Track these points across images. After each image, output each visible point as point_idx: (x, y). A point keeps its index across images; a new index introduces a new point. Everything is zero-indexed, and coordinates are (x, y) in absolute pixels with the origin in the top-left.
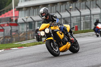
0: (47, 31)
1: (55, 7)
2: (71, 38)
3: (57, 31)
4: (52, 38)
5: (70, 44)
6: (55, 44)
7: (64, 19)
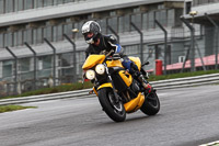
0: (100, 69)
1: (40, 30)
2: (146, 85)
3: (118, 70)
4: (109, 85)
5: (143, 97)
6: (117, 96)
7: (60, 55)
